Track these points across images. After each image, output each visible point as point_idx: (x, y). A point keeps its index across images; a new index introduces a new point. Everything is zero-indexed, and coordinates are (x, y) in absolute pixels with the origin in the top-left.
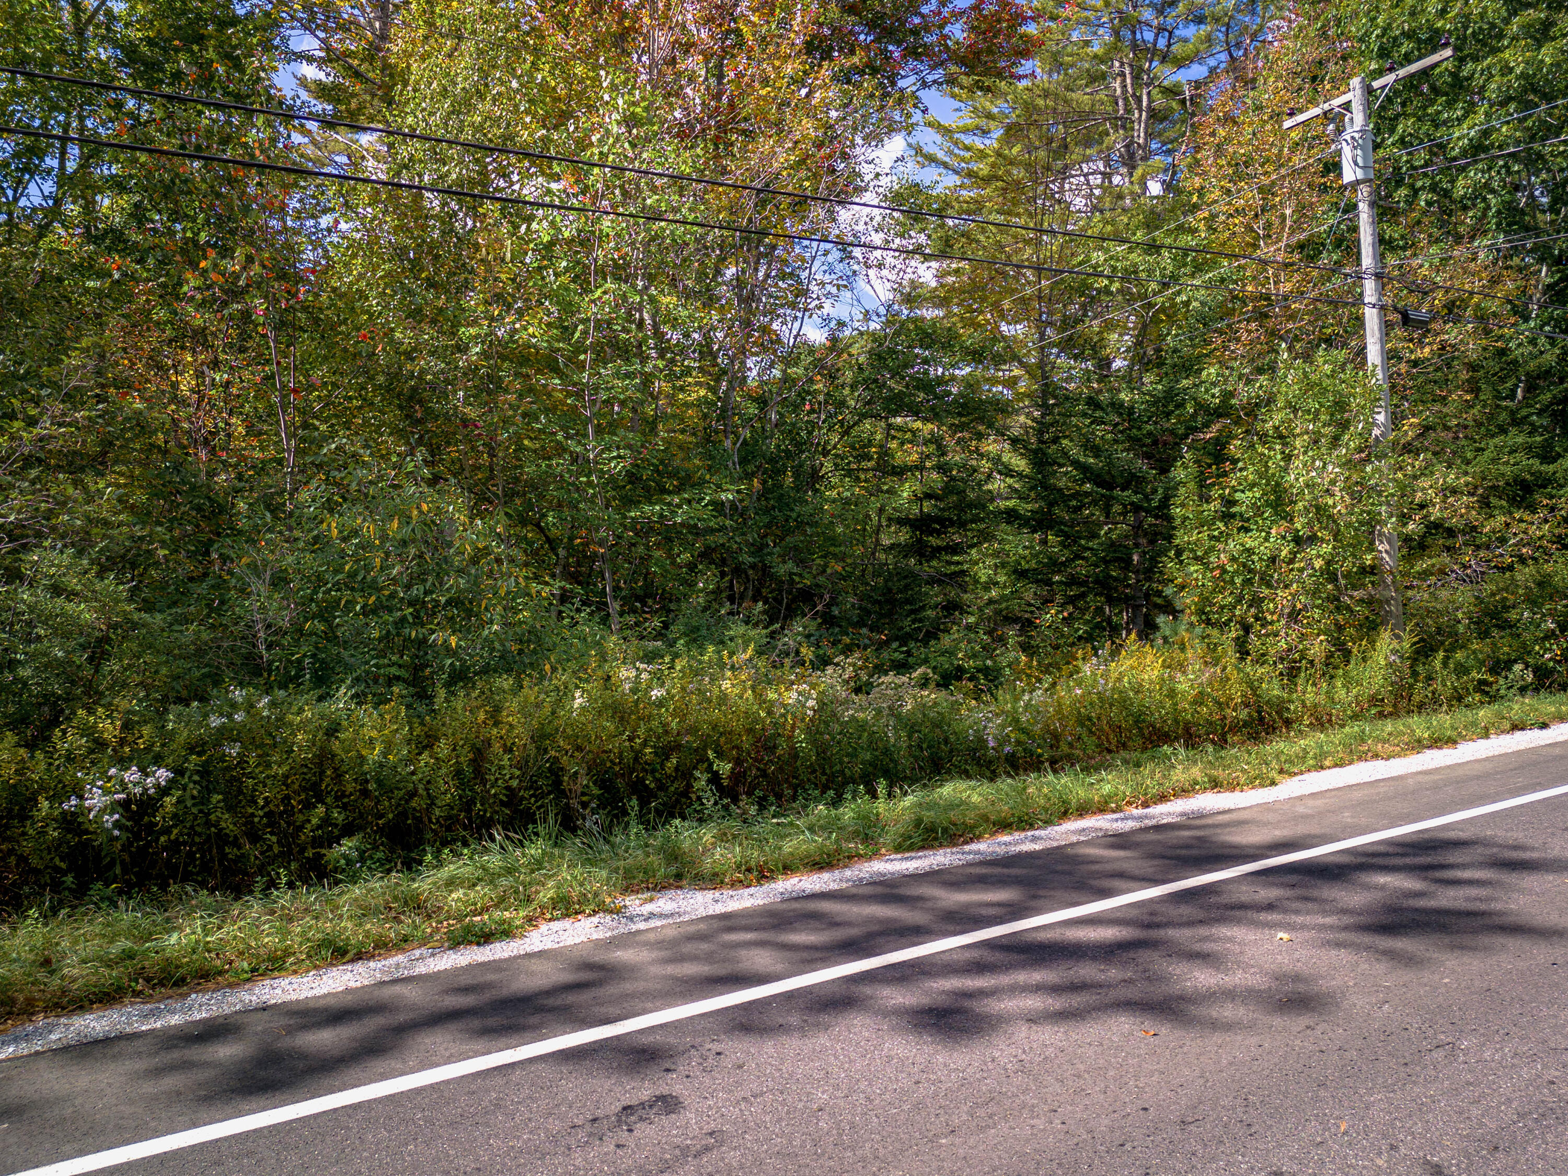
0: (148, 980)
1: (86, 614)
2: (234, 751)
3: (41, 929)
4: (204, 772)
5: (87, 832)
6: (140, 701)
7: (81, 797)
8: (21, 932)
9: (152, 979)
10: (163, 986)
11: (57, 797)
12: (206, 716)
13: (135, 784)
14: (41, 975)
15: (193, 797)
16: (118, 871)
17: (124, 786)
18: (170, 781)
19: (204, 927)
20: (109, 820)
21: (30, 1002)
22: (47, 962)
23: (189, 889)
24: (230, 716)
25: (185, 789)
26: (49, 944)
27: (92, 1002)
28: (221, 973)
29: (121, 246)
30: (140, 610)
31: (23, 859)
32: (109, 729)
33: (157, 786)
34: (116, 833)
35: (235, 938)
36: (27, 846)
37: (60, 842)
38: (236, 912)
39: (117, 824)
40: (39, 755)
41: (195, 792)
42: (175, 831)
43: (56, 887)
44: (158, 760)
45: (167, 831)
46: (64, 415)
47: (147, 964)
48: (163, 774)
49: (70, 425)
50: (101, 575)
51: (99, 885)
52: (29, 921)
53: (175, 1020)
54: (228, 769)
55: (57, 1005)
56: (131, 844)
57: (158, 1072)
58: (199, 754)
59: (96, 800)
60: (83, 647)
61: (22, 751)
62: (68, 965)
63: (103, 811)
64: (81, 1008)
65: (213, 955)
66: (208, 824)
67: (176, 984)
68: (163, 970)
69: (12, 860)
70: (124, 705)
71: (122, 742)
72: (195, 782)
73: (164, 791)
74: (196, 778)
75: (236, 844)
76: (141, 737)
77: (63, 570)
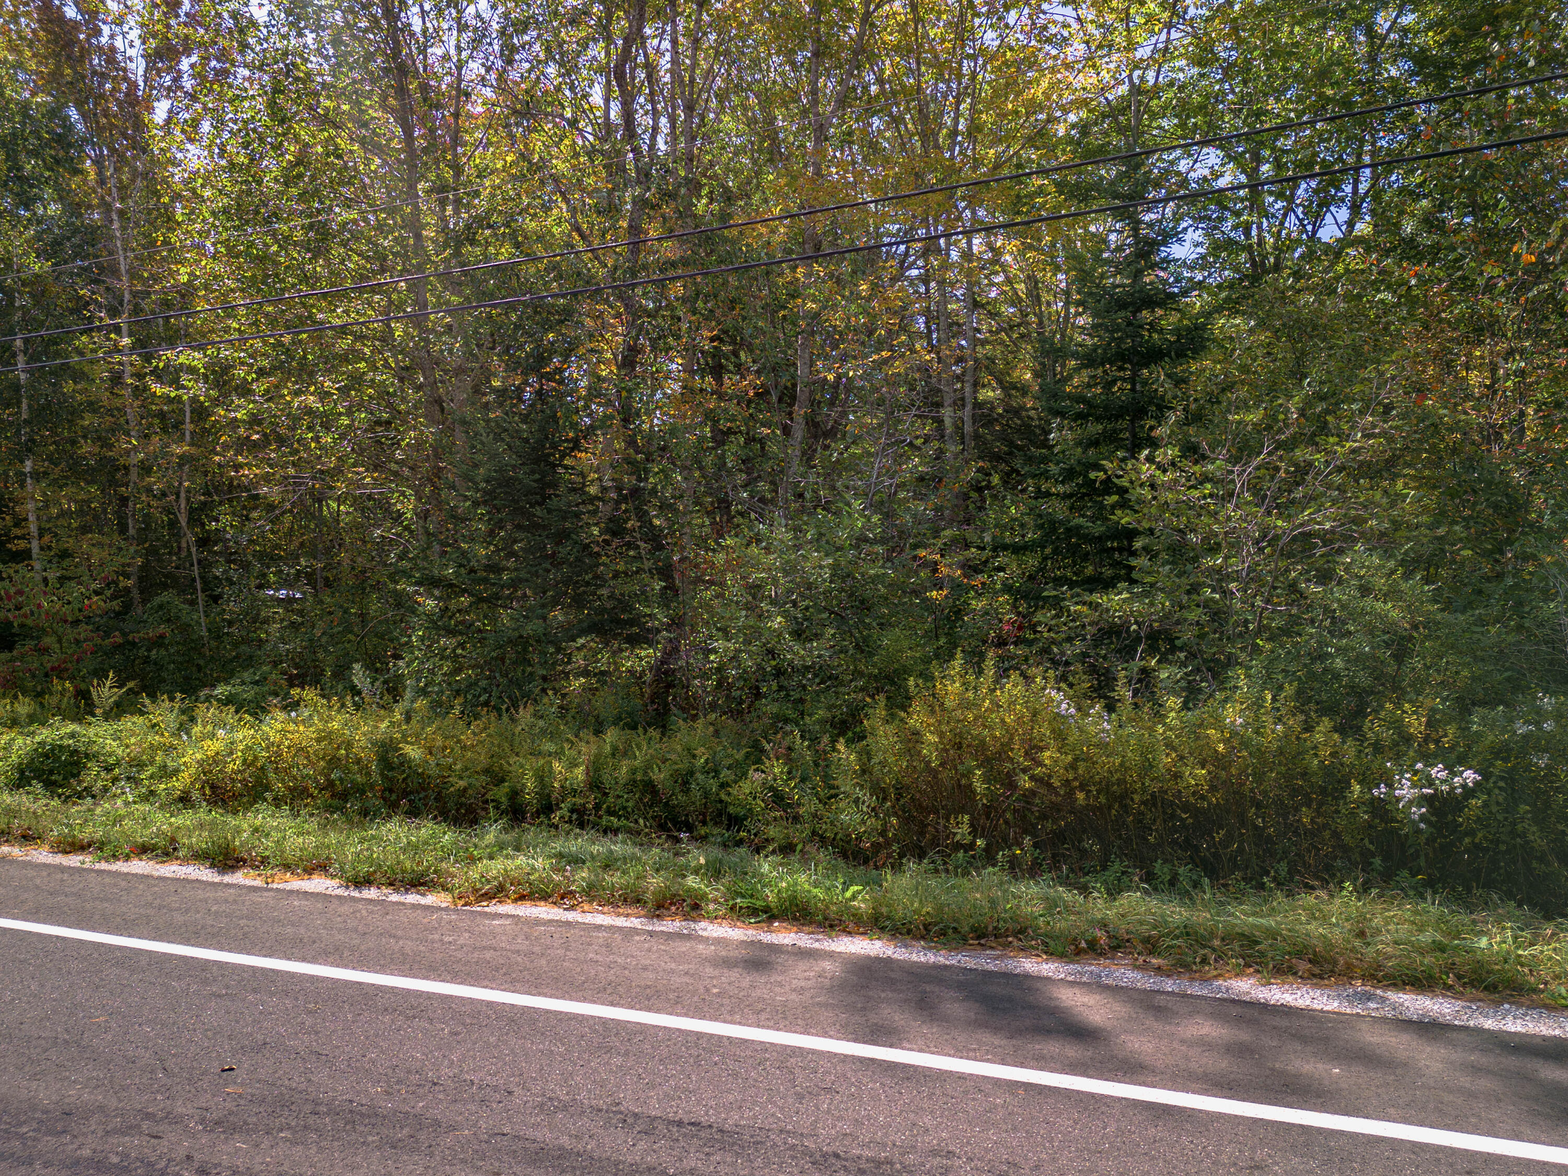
0: (1459, 977)
1: (1393, 612)
2: (1542, 762)
3: (1356, 904)
4: (1510, 778)
5: (1394, 820)
6: (1444, 700)
7: (1390, 786)
8: (1337, 901)
9: (1463, 977)
10: (1474, 987)
11: (1368, 782)
12: (1511, 721)
13: (1443, 781)
14: (1357, 943)
15: (1498, 803)
16: (1423, 864)
17: (1431, 783)
18: (1476, 783)
19: (1515, 938)
20: (1417, 812)
21: (1349, 967)
22: (1361, 934)
23: (1495, 897)
24: (1538, 724)
25: (1489, 794)
26: (1362, 918)
27: (1405, 984)
28: (1535, 990)
29: (1413, 252)
30: (1443, 610)
31: (1336, 835)
32: (1415, 724)
33: (1464, 786)
34: (1422, 826)
35: (1550, 958)
36: (1341, 823)
37: (1370, 826)
38: (1549, 932)
39: (1423, 818)
40: (1350, 742)
41: (1501, 799)
42: (1480, 835)
43: (1367, 867)
44: (1462, 760)
45: (1472, 833)
46: (1374, 427)
47: (1457, 960)
48: (1470, 776)
49: (1379, 436)
50: (1407, 576)
51: (1405, 873)
52: (1345, 893)
53: (1489, 1024)
54: (1534, 780)
55: (1373, 977)
56: (1434, 840)
57: (1476, 1070)
58: (1506, 760)
59: (1405, 791)
60: (1388, 645)
61: (1336, 736)
62: (1382, 942)
63: (1411, 802)
64: (1395, 985)
65: (1526, 970)
66: (1513, 834)
67: (1486, 988)
68: (1474, 971)
69: (1327, 834)
70: (1428, 703)
71: (1427, 739)
72: (1500, 788)
73: (1469, 792)
74: (1502, 784)
75: (1542, 859)
76: (1446, 736)
77: (1373, 571)
